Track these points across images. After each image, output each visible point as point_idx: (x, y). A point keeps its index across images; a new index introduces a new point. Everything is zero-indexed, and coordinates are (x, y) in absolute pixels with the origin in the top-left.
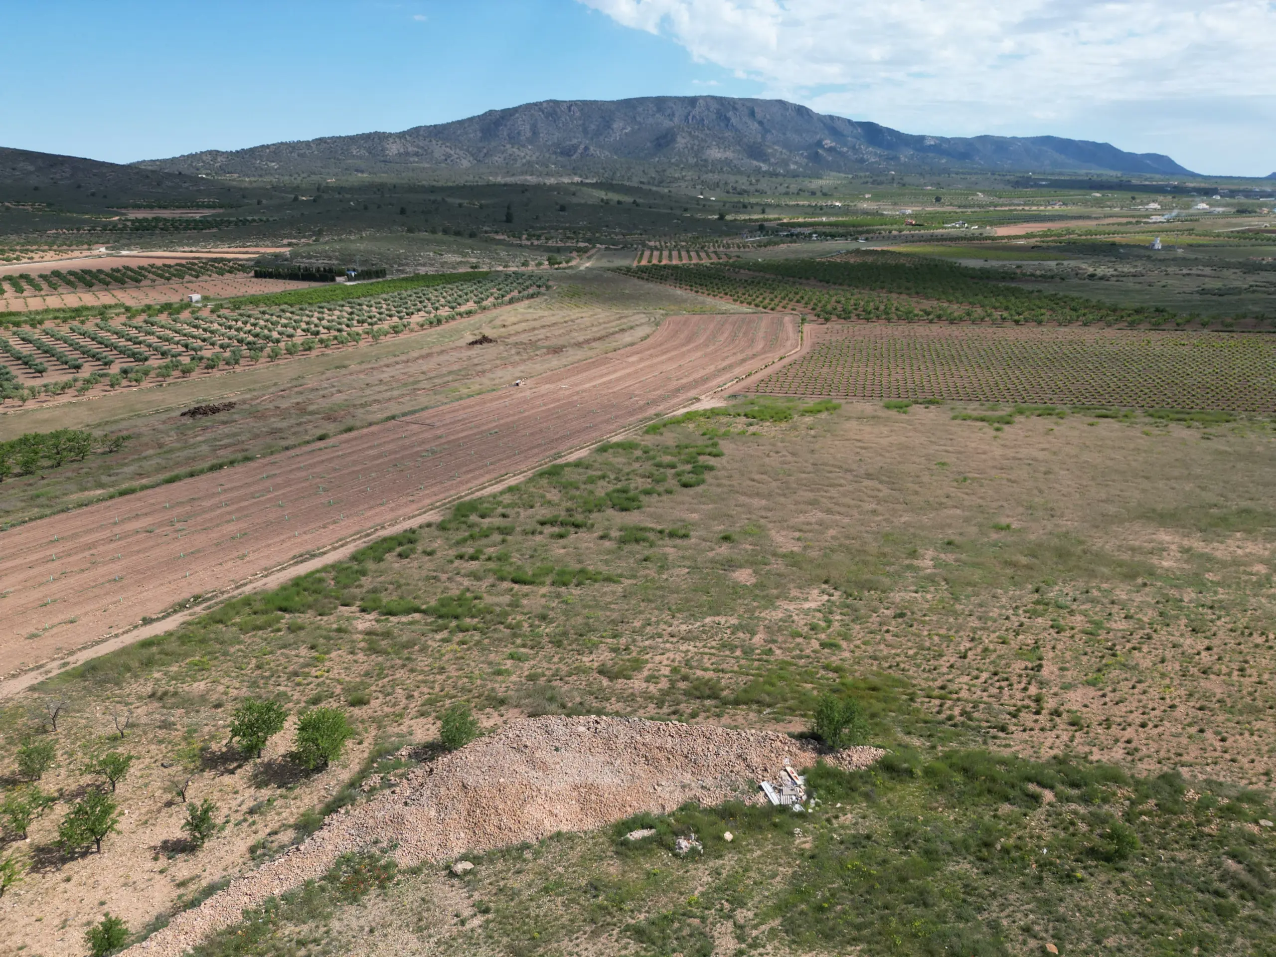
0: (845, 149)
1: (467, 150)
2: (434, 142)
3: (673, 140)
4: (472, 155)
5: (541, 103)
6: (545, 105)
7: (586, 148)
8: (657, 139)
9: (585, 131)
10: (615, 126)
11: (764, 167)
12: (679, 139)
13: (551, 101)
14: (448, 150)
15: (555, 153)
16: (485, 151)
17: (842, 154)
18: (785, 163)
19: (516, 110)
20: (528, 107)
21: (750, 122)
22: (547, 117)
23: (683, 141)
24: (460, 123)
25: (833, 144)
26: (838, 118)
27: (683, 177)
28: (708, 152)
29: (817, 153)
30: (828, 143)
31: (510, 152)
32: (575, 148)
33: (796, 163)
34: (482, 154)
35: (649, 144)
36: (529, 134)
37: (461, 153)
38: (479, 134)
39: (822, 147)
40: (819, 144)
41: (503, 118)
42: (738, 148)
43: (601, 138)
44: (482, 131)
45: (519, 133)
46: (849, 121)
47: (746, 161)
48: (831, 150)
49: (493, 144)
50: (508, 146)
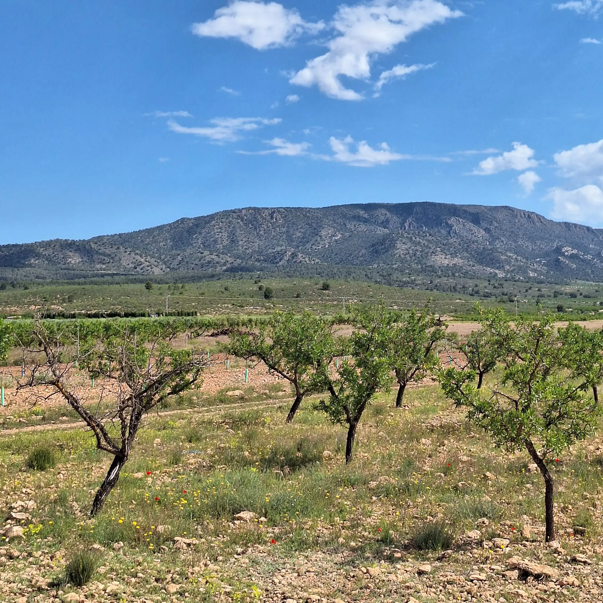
0: (589, 257)
1: (160, 258)
2: (122, 249)
3: (393, 246)
4: (165, 263)
5: (240, 211)
6: (244, 212)
7: (294, 255)
8: (373, 245)
9: (290, 239)
10: (323, 233)
11: (501, 274)
12: (399, 245)
13: (250, 208)
14: (138, 257)
15: (258, 260)
16: (180, 258)
17: (587, 262)
18: (523, 270)
19: (212, 217)
20: (226, 214)
21: (475, 228)
22: (246, 224)
23: (404, 247)
24: (149, 231)
25: (575, 252)
26: (575, 225)
27: (413, 282)
28: (433, 258)
29: (558, 260)
30: (568, 250)
31: (208, 259)
32: (281, 254)
33: (535, 271)
34: (176, 262)
35: (363, 251)
36: (226, 243)
37: (153, 260)
38: (170, 243)
39: (563, 254)
40: (558, 251)
41: (197, 226)
42: (466, 254)
43: (308, 246)
44: (173, 239)
45: (215, 241)
46: (588, 229)
47: (477, 267)
48: (572, 257)
49: (189, 251)
50: (206, 253)
